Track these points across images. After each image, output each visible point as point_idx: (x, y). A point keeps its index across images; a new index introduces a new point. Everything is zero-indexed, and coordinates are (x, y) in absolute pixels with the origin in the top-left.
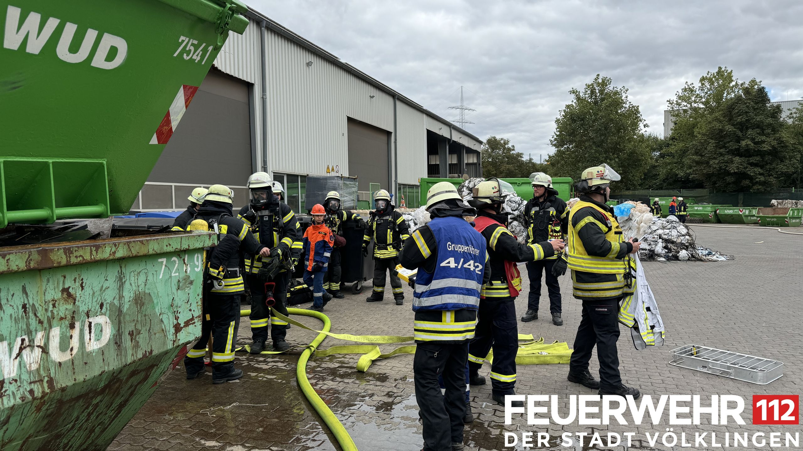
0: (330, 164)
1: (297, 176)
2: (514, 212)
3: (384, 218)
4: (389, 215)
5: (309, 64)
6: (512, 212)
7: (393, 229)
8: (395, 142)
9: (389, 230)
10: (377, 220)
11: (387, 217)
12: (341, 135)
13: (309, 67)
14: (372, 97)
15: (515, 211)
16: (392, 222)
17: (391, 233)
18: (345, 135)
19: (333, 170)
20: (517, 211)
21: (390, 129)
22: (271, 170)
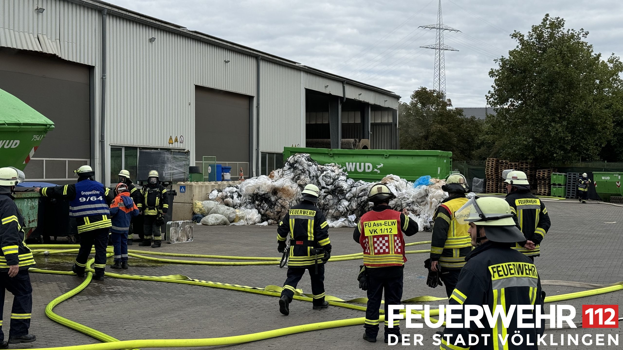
0: (174, 135)
1: (136, 148)
2: (328, 187)
3: (154, 190)
4: (157, 188)
5: (152, 40)
6: (326, 186)
7: (160, 198)
8: (258, 107)
9: (157, 198)
10: (149, 190)
11: (156, 189)
12: (187, 104)
13: (152, 43)
14: (226, 62)
15: (329, 185)
16: (160, 192)
17: (159, 199)
18: (192, 104)
19: (176, 140)
20: (331, 186)
21: (252, 92)
22: (109, 143)
